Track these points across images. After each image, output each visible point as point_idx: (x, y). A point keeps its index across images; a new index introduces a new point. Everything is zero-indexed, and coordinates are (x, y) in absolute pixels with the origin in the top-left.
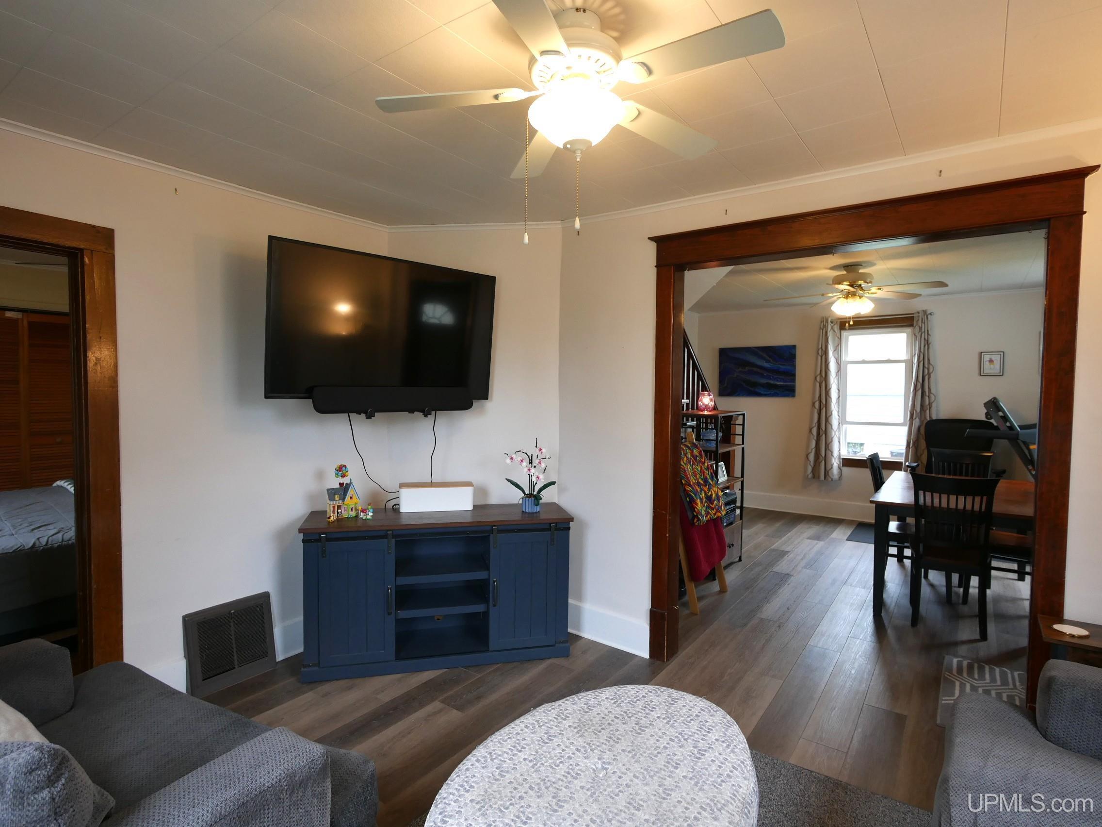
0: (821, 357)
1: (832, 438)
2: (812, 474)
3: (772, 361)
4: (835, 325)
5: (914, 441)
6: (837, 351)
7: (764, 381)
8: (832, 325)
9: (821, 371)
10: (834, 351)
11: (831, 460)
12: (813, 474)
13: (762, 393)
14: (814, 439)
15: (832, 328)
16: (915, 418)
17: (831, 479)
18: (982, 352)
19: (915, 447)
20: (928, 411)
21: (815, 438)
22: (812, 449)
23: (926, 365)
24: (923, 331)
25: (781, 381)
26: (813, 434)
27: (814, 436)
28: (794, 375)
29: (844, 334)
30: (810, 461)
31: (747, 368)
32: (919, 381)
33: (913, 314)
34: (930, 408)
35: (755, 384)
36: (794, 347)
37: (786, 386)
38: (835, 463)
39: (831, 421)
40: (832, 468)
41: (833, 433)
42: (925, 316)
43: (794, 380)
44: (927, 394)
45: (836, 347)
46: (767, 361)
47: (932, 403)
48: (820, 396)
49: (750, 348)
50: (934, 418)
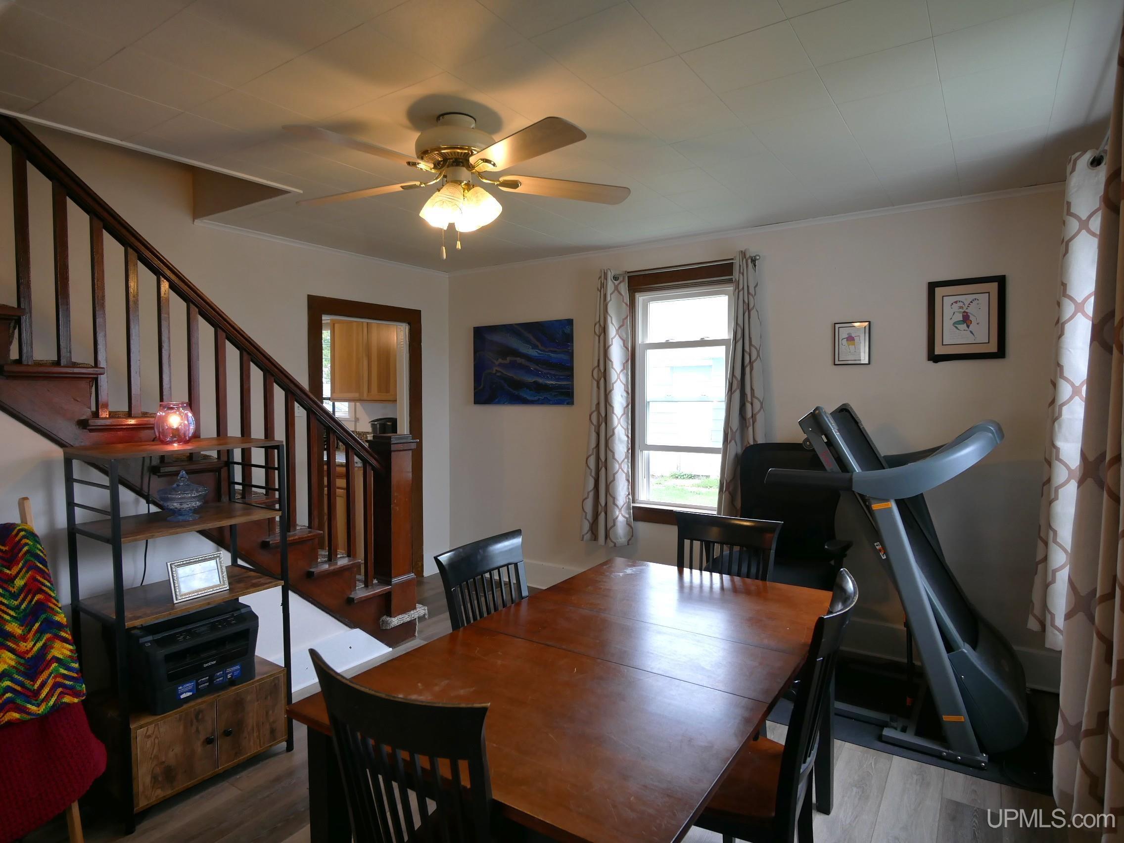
0: (599, 337)
1: (614, 475)
2: (590, 532)
3: (540, 346)
4: (621, 282)
5: (728, 482)
6: (625, 326)
7: (530, 379)
8: (617, 283)
9: (599, 360)
10: (620, 327)
11: (613, 512)
12: (593, 533)
13: (529, 398)
14: (591, 475)
15: (616, 288)
16: (730, 441)
17: (613, 544)
18: (835, 324)
19: (730, 493)
20: (750, 429)
21: (593, 474)
22: (588, 493)
23: (747, 348)
24: (741, 287)
25: (551, 380)
26: (589, 468)
27: (591, 472)
28: (571, 369)
29: (641, 299)
30: (586, 513)
31: (508, 359)
32: (735, 377)
33: (732, 259)
34: (754, 423)
35: (520, 385)
36: (570, 322)
37: (560, 387)
38: (621, 516)
39: (613, 447)
40: (614, 525)
41: (617, 466)
42: (744, 260)
43: (570, 377)
44: (749, 399)
45: (624, 320)
46: (535, 347)
47: (755, 415)
48: (598, 404)
49: (511, 325)
50: (761, 440)
